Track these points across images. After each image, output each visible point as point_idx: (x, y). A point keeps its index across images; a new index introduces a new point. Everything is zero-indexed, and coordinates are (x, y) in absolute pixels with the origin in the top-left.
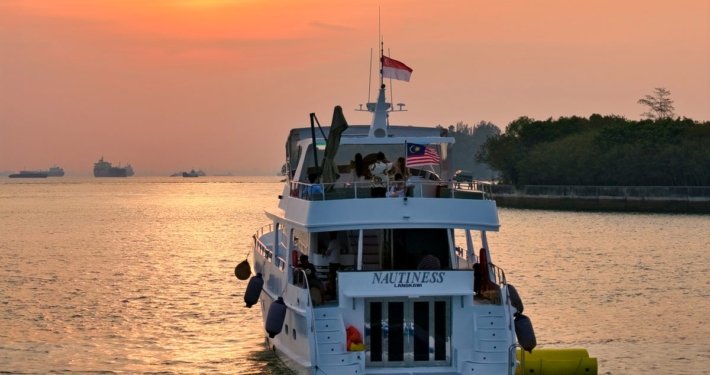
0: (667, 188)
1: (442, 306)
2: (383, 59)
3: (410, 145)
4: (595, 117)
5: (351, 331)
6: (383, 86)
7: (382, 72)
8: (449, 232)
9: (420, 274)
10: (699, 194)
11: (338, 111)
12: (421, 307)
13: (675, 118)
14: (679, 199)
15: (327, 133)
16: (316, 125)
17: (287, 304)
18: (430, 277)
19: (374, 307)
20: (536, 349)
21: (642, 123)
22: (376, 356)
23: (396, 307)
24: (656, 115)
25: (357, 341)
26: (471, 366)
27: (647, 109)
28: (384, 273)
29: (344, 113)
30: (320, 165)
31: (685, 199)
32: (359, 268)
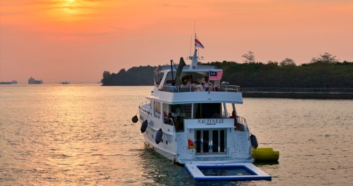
0: (254, 88)
1: (223, 132)
2: (196, 40)
3: (211, 72)
4: (225, 62)
5: (190, 141)
6: (196, 50)
7: (195, 45)
8: (222, 104)
9: (215, 120)
10: (266, 91)
11: (182, 59)
12: (215, 132)
13: (256, 62)
14: (258, 92)
15: (177, 67)
16: (173, 64)
17: (163, 131)
18: (219, 121)
19: (198, 132)
20: (258, 147)
21: (244, 64)
22: (198, 151)
23: (206, 132)
24: (249, 61)
25: (192, 145)
26: (235, 154)
27: (245, 59)
28: (202, 120)
29: (184, 60)
30: (174, 79)
31: (260, 92)
32: (192, 117)
